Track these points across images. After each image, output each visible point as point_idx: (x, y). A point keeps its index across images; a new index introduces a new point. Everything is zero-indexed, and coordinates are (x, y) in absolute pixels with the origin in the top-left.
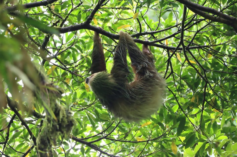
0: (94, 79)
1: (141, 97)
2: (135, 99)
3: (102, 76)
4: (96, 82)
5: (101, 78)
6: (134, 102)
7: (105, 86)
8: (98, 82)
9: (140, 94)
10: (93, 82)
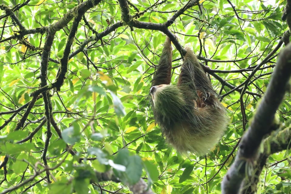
0: (163, 90)
1: (207, 128)
2: (200, 129)
3: (173, 90)
4: (165, 94)
5: (172, 92)
6: (199, 132)
7: (173, 102)
8: (167, 95)
9: (207, 125)
10: (161, 94)
